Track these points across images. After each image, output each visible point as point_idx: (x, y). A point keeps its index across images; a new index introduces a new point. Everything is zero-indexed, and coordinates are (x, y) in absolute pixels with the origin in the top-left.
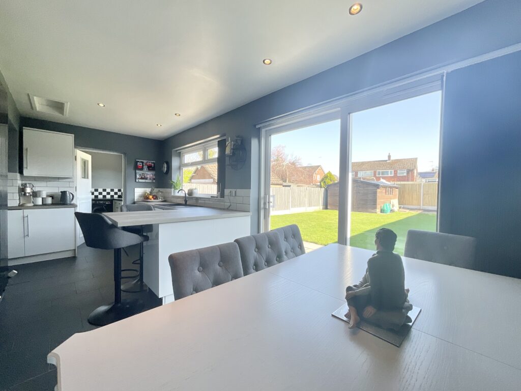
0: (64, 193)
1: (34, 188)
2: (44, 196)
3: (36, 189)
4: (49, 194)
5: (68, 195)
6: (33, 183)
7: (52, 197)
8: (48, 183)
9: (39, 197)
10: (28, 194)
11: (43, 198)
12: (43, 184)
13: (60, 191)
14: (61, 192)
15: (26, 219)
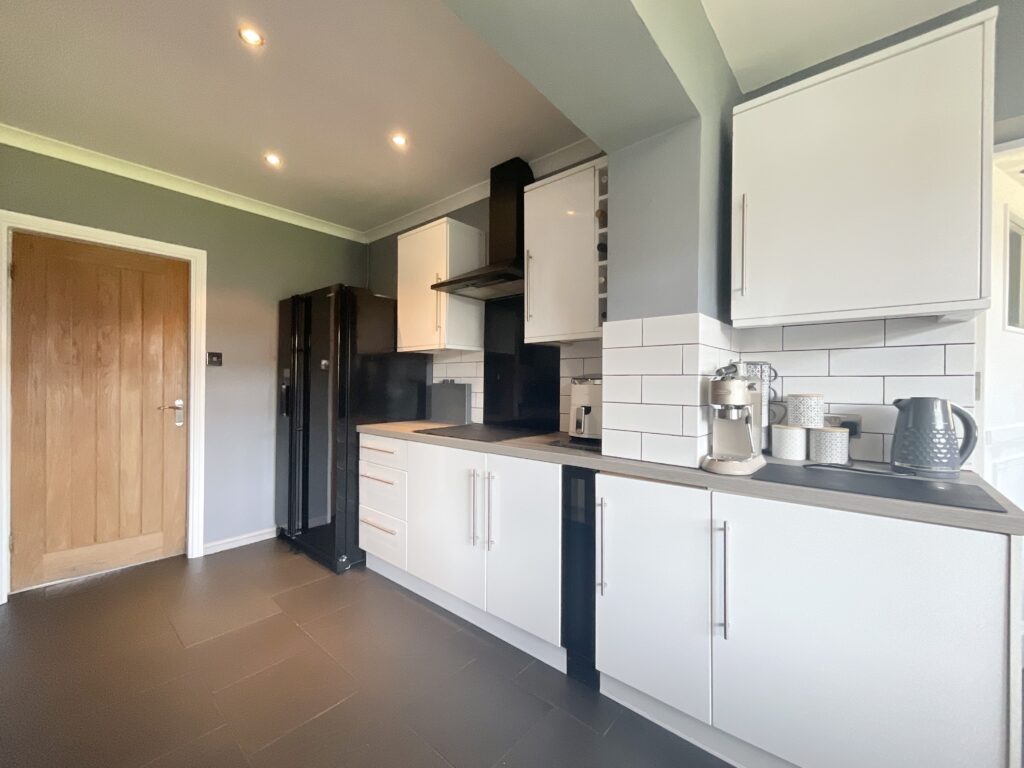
0: (914, 412)
1: (777, 385)
2: (817, 422)
3: (786, 389)
4: (834, 410)
5: (939, 424)
6: (776, 360)
7: (853, 427)
8: (836, 356)
9: (797, 423)
10: (734, 414)
11: (808, 431)
12: (816, 363)
13: (890, 400)
14: (897, 403)
15: (719, 536)
